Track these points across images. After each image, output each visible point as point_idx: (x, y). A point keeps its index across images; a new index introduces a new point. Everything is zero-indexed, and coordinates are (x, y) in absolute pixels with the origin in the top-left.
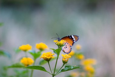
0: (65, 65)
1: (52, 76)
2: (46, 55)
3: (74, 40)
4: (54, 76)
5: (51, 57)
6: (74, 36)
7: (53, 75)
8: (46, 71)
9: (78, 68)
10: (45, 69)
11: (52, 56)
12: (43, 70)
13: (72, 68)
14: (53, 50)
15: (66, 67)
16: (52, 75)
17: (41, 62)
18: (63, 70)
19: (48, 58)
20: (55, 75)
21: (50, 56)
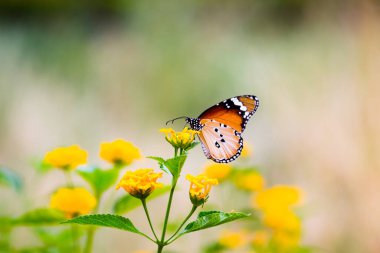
0: (199, 209)
1: (157, 246)
2: (136, 180)
3: (243, 113)
4: (164, 248)
5: (153, 183)
6: (238, 98)
7: (161, 245)
8: (136, 231)
9: (242, 216)
10: (134, 224)
11: (154, 180)
12: (128, 229)
13: (222, 218)
14: (157, 161)
15: (201, 215)
16: (158, 242)
17: (119, 204)
18: (191, 228)
19: (141, 187)
20: (166, 244)
21: (147, 180)
